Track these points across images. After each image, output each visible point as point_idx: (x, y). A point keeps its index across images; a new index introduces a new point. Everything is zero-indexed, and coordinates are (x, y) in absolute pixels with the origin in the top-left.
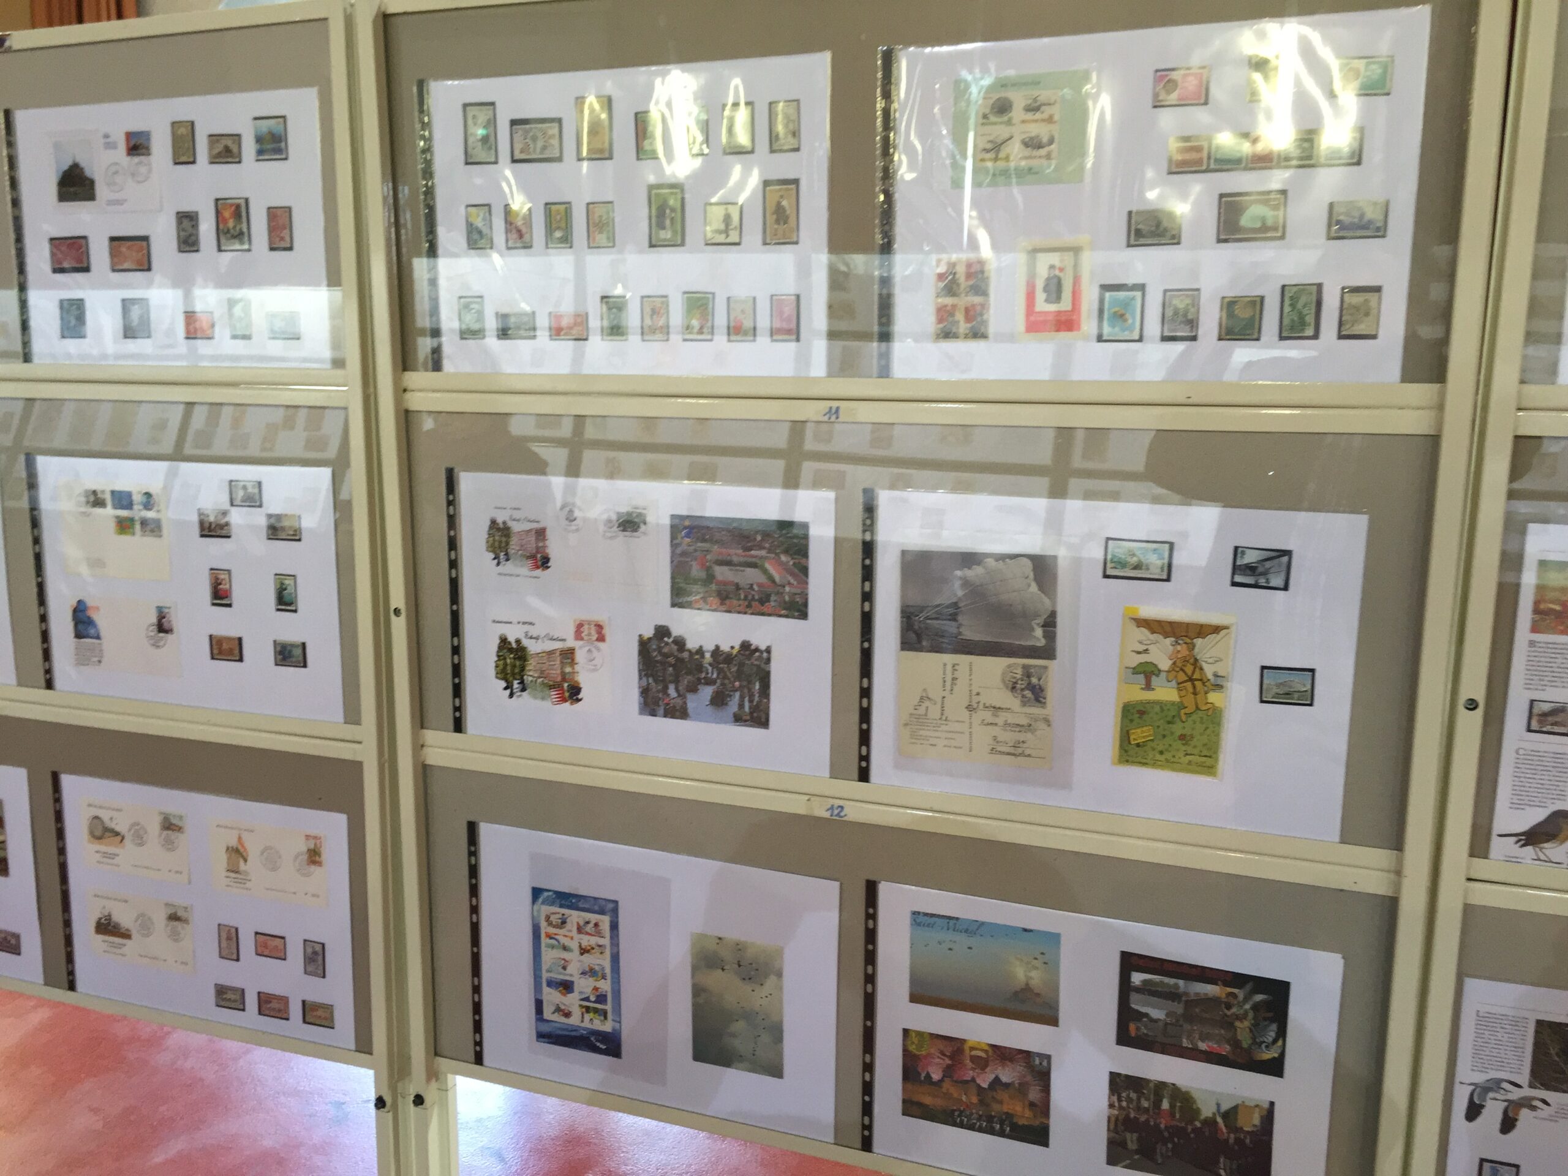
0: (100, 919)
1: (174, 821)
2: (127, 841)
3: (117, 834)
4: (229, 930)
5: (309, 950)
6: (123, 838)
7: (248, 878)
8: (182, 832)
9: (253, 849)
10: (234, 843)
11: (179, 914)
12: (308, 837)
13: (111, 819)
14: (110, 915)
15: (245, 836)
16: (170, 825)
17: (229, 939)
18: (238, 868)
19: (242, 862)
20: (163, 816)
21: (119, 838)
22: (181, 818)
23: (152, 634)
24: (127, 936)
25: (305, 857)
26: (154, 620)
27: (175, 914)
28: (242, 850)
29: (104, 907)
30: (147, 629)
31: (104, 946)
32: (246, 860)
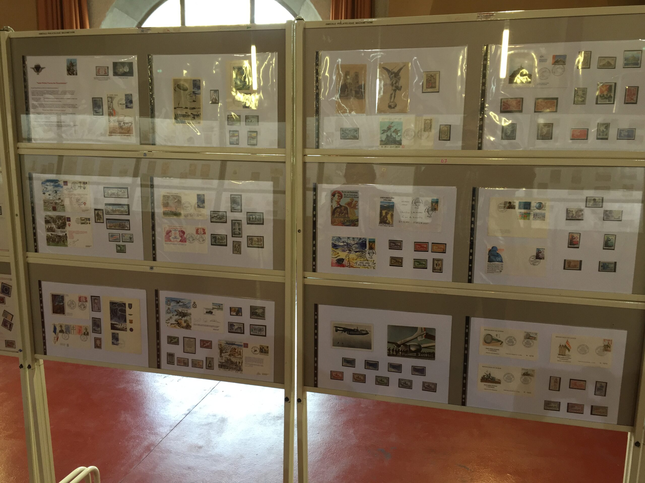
0: (484, 376)
1: (531, 335)
2: (504, 344)
3: (499, 341)
4: (556, 379)
5: (598, 385)
6: (502, 342)
7: (570, 357)
8: (536, 340)
9: (573, 345)
10: (564, 343)
11: (529, 373)
12: (604, 340)
13: (497, 335)
14: (490, 374)
15: (570, 341)
16: (529, 337)
17: (555, 382)
18: (565, 353)
19: (567, 351)
20: (526, 333)
21: (500, 343)
22: (536, 334)
23: (533, 260)
24: (499, 382)
25: (602, 348)
26: (535, 254)
27: (527, 373)
28: (568, 346)
29: (487, 371)
30: (530, 258)
31: (485, 387)
32: (569, 350)
